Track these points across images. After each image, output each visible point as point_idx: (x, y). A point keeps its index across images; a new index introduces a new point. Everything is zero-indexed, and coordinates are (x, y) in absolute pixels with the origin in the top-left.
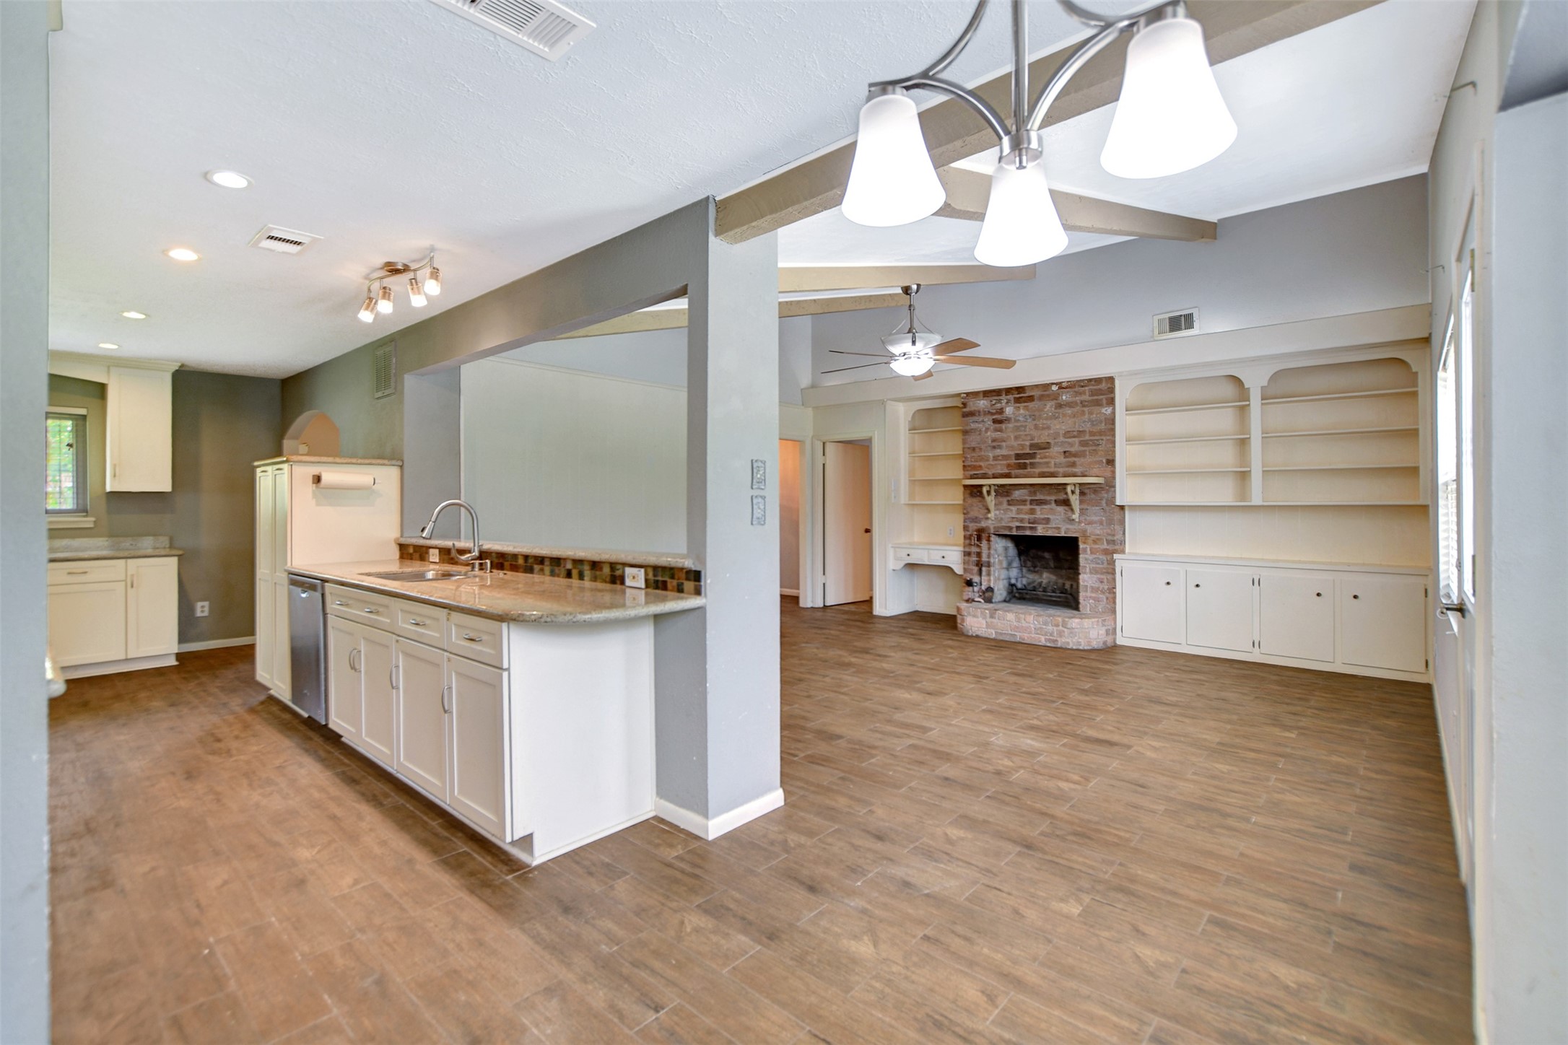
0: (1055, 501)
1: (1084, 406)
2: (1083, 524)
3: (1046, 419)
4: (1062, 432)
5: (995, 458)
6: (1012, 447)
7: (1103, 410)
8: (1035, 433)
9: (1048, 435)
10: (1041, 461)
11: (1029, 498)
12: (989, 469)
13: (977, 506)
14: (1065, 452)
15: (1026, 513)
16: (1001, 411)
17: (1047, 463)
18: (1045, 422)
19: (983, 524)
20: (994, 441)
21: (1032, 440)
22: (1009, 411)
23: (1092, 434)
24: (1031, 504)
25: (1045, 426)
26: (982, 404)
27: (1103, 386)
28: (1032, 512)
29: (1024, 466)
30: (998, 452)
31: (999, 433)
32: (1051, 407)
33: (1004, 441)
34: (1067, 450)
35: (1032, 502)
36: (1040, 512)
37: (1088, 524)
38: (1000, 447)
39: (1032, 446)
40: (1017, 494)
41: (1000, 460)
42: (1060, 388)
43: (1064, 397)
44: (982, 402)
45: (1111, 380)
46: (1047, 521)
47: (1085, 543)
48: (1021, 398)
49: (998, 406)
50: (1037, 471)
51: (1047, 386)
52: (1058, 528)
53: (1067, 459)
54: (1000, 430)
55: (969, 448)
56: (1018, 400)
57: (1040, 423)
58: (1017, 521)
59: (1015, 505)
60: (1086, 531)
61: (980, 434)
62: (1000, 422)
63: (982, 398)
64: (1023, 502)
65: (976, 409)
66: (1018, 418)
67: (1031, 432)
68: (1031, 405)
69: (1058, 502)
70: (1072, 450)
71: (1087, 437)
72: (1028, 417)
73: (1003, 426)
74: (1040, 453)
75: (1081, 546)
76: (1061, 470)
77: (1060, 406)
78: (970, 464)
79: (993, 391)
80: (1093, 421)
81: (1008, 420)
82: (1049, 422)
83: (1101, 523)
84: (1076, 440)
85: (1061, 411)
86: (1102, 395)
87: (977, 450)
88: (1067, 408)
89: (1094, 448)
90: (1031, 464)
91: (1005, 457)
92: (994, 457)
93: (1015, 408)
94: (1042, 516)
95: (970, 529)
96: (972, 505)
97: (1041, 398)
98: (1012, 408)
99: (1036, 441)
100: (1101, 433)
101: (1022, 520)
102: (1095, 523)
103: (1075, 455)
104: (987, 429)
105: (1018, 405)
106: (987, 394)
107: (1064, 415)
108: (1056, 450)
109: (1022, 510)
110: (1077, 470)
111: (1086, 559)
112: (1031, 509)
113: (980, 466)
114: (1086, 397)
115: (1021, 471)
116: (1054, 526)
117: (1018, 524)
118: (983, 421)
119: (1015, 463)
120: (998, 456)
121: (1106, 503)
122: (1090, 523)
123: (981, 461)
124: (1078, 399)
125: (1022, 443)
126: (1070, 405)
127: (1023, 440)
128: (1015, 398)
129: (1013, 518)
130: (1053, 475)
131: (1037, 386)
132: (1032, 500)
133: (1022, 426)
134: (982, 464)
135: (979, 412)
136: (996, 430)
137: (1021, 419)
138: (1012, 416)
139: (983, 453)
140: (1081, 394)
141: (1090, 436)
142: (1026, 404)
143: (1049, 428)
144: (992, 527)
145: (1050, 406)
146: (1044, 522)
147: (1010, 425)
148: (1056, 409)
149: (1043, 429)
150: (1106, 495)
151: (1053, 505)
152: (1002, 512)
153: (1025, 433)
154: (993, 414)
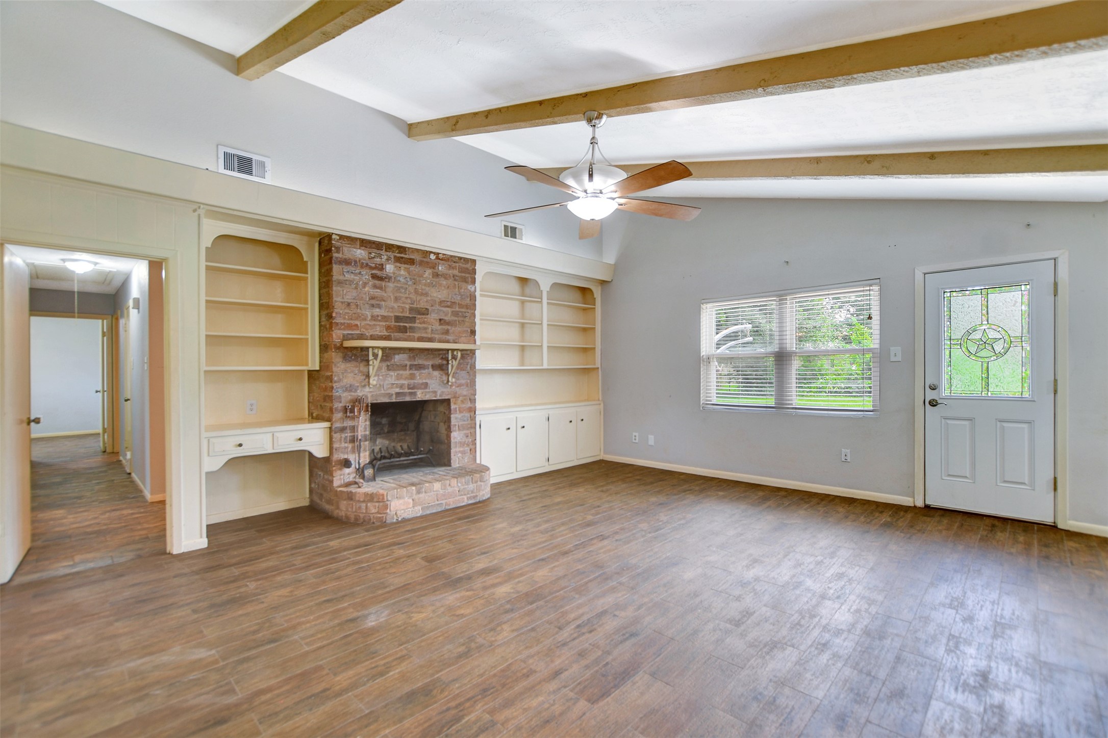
0: (432, 366)
1: (455, 280)
2: (454, 387)
3: (425, 285)
4: (438, 300)
5: (374, 318)
6: (393, 308)
7: (469, 287)
8: (413, 296)
9: (427, 301)
10: (419, 325)
11: (408, 363)
12: (367, 329)
13: (352, 372)
14: (440, 320)
15: (406, 379)
16: (381, 267)
17: (425, 329)
18: (423, 287)
19: (360, 393)
20: (372, 298)
21: (412, 304)
22: (390, 268)
23: (461, 306)
24: (410, 369)
25: (424, 292)
26: (360, 253)
27: (469, 266)
28: (412, 377)
29: (404, 330)
30: (377, 311)
31: (379, 291)
32: (429, 275)
33: (384, 301)
34: (441, 318)
35: (411, 367)
36: (420, 377)
37: (458, 387)
38: (379, 307)
39: (411, 309)
40: (398, 358)
41: (380, 321)
42: (438, 258)
43: (440, 268)
44: (359, 251)
45: (474, 261)
46: (426, 385)
47: (455, 404)
48: (402, 258)
49: (378, 260)
50: (417, 335)
51: (426, 253)
52: (435, 392)
53: (441, 327)
54: (381, 288)
55: (342, 303)
56: (398, 260)
57: (419, 287)
58: (397, 387)
59: (394, 370)
60: (456, 393)
61: (356, 288)
62: (381, 279)
63: (358, 246)
64: (404, 367)
65: (350, 256)
66: (399, 278)
67: (411, 296)
68: (412, 268)
69: (434, 367)
70: (446, 318)
71: (457, 309)
72: (408, 279)
73: (383, 284)
74: (419, 318)
75: (453, 406)
76: (437, 336)
77: (436, 275)
78: (342, 321)
79: (374, 242)
80: (462, 296)
81: (387, 278)
82: (427, 289)
83: (467, 386)
84: (449, 310)
85: (437, 280)
86: (469, 273)
87: (353, 306)
88: (442, 279)
89: (462, 319)
90: (411, 328)
91: (385, 318)
92: (372, 316)
93: (396, 267)
94: (421, 381)
95: (343, 400)
96: (346, 370)
97: (421, 263)
98: (392, 266)
99: (415, 306)
100: (467, 307)
101: (401, 387)
102: (463, 385)
103: (448, 323)
104: (365, 285)
105: (398, 264)
106: (365, 243)
107: (441, 285)
108: (433, 317)
109: (402, 375)
110: (450, 338)
111: (456, 418)
112: (411, 374)
113: (357, 325)
114: (456, 272)
115: (401, 335)
116: (431, 390)
117: (398, 390)
118: (360, 273)
119: (395, 326)
120: (378, 316)
121: (470, 368)
122: (460, 386)
123: (357, 319)
124: (451, 272)
125: (403, 305)
126: (445, 276)
127: (404, 303)
128: (395, 257)
129: (394, 384)
130: (430, 340)
131: (417, 250)
132: (411, 365)
133: (402, 287)
134: (358, 323)
135: (356, 262)
136: (375, 287)
137: (402, 279)
138: (392, 275)
139: (359, 311)
140: (453, 268)
141: (459, 308)
142: (406, 266)
143: (426, 294)
144: (369, 395)
145: (428, 273)
146: (423, 387)
147: (391, 285)
148: (433, 277)
149: (422, 294)
150: (470, 361)
151: (431, 370)
152: (381, 377)
153: (407, 295)
154: (371, 268)
